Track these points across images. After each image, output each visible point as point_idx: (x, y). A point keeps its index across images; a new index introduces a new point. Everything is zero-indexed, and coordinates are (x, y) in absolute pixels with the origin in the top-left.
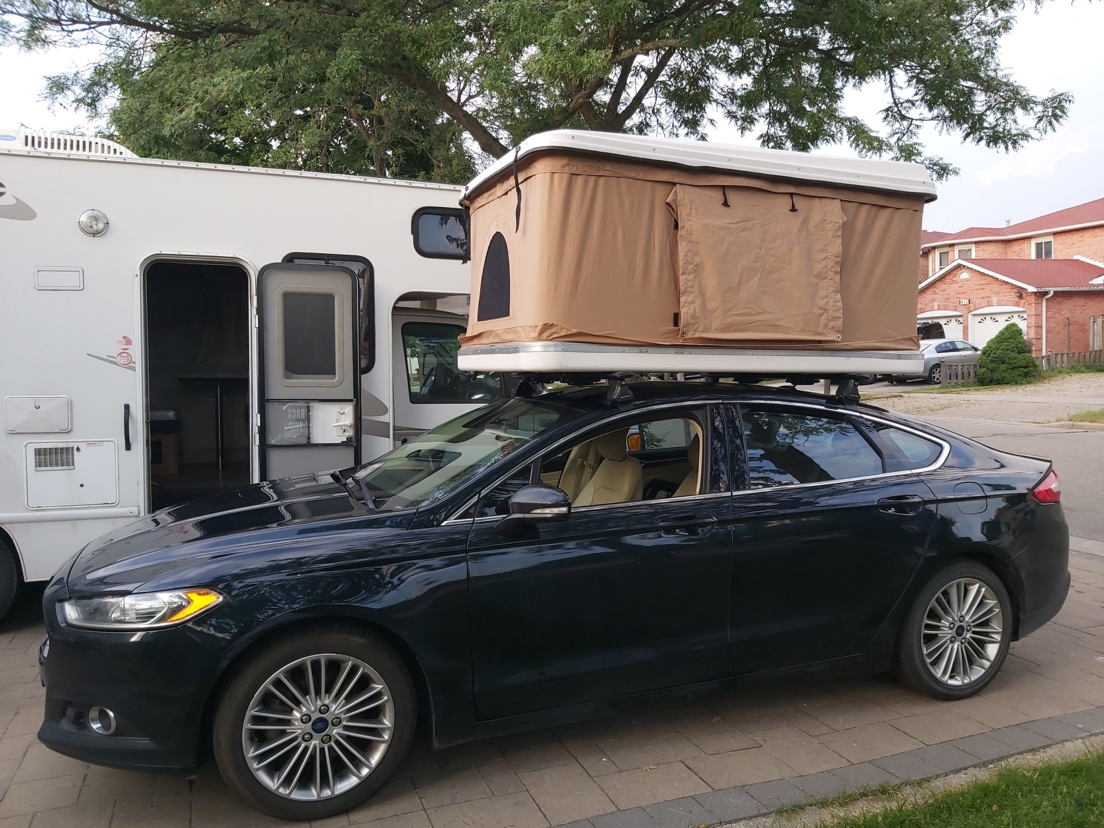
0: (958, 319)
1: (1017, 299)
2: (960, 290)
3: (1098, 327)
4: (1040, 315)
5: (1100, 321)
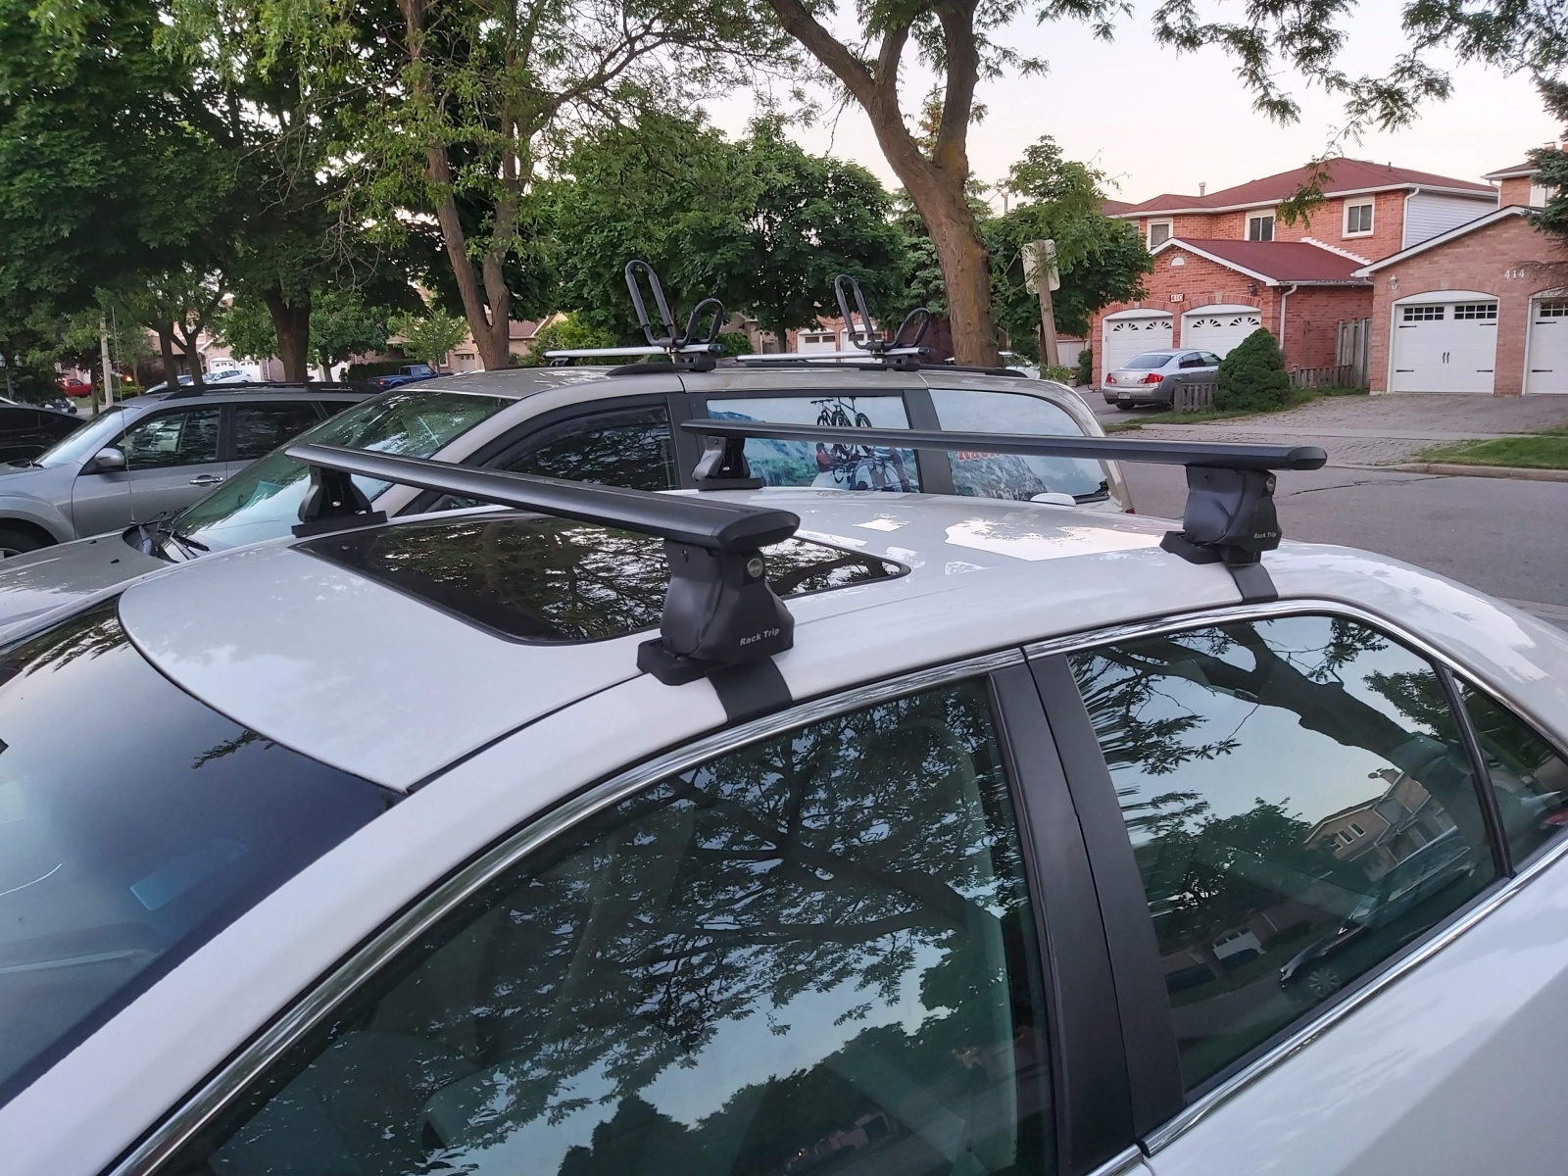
0: (1166, 321)
1: (1250, 296)
2: (1172, 281)
3: (1348, 335)
4: (1279, 318)
5: (1351, 326)
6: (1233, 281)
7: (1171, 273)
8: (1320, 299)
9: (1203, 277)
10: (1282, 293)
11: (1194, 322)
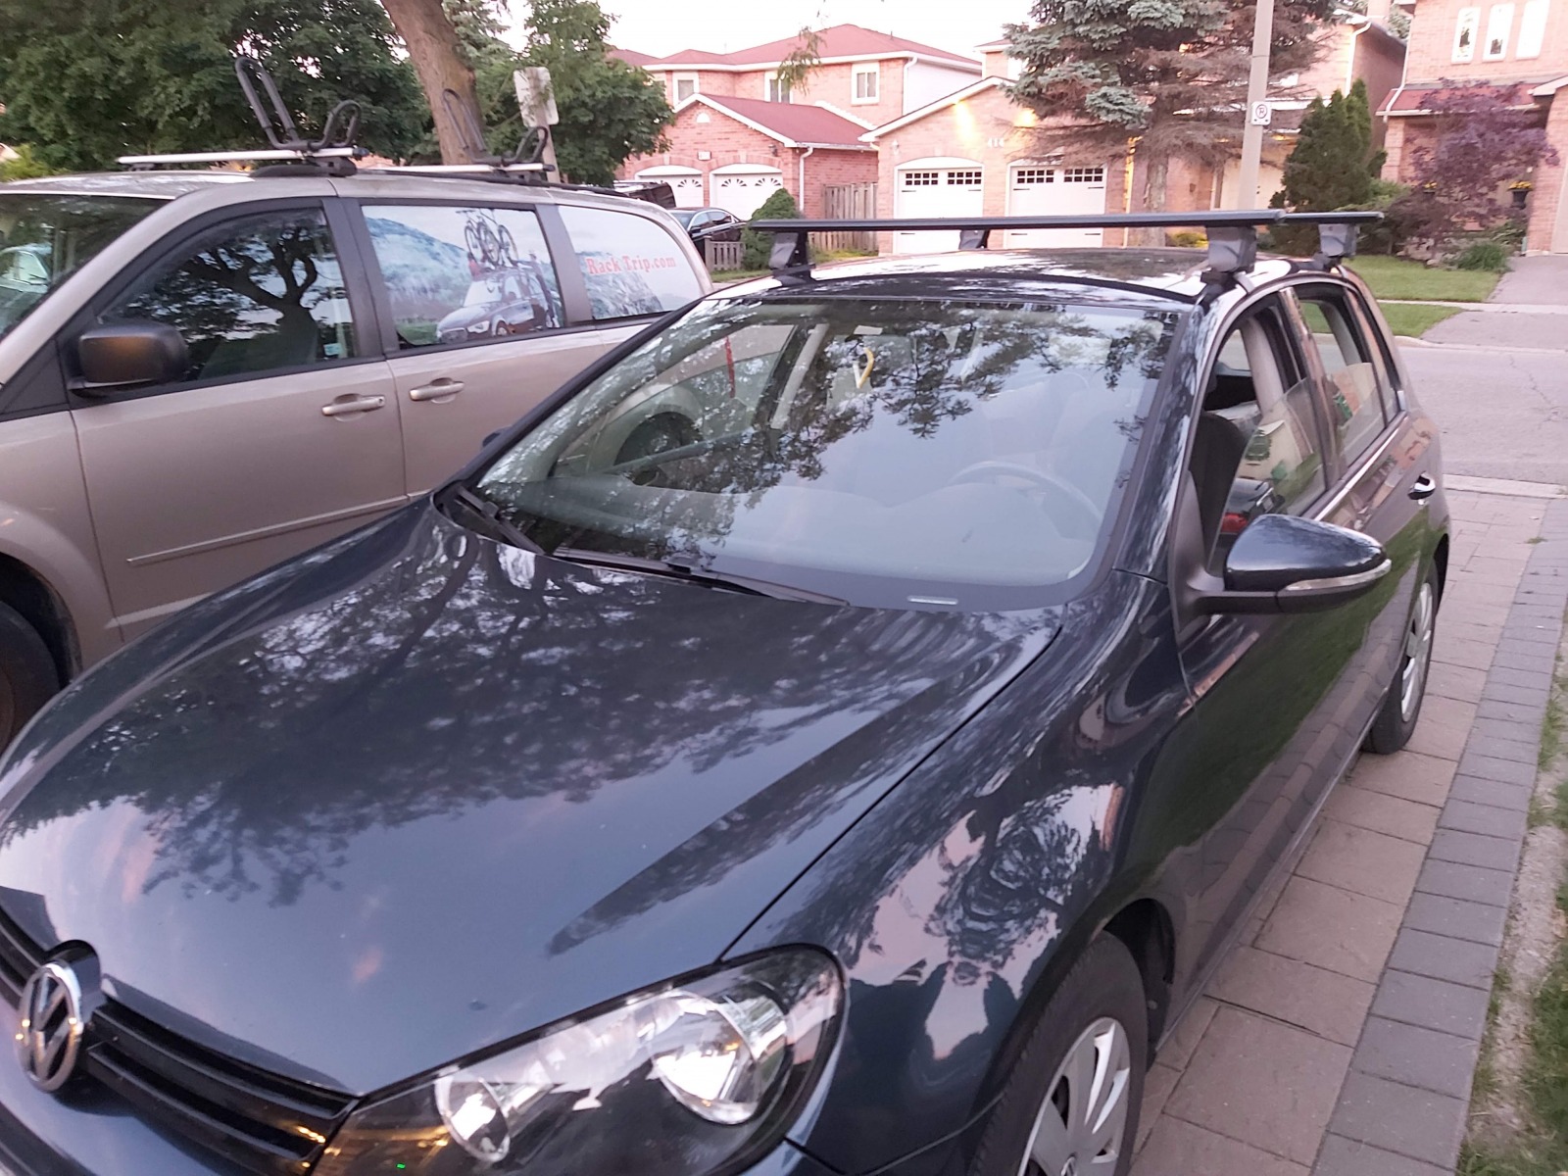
0: (696, 179)
1: (771, 156)
2: (698, 138)
3: (859, 198)
4: (798, 180)
5: (861, 190)
6: (755, 140)
7: (697, 130)
8: (834, 163)
9: (727, 136)
10: (800, 155)
11: (722, 180)
